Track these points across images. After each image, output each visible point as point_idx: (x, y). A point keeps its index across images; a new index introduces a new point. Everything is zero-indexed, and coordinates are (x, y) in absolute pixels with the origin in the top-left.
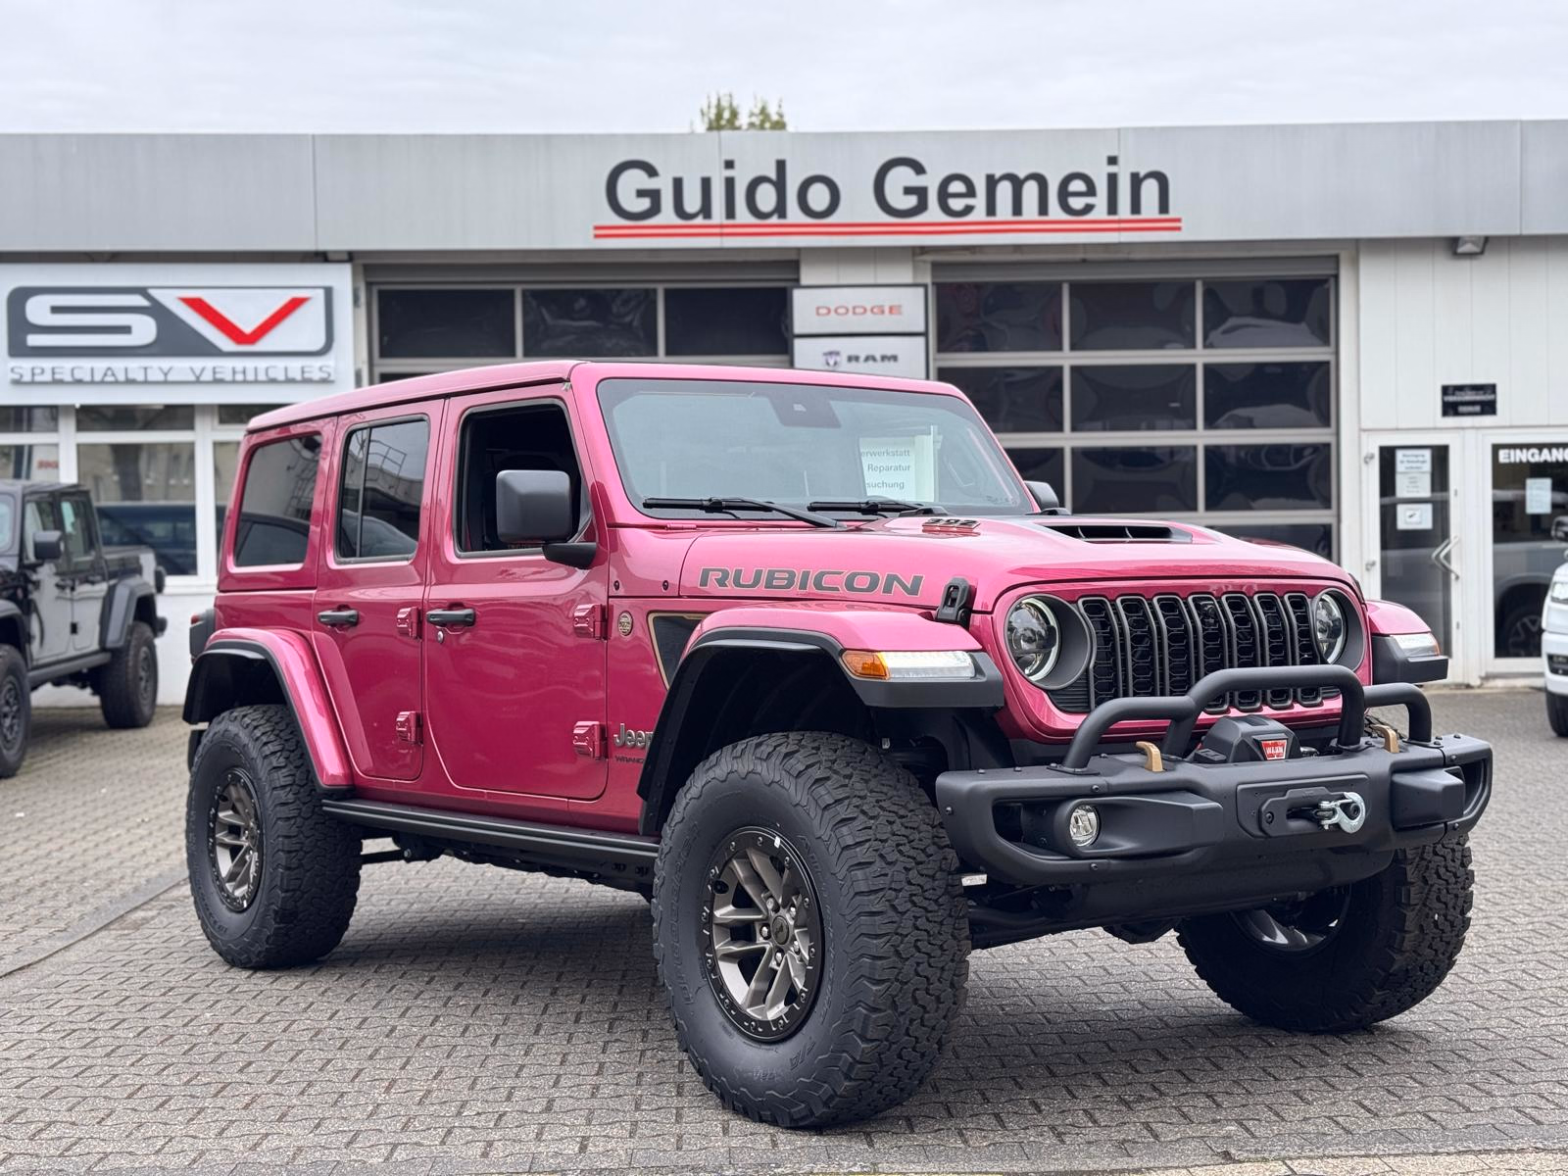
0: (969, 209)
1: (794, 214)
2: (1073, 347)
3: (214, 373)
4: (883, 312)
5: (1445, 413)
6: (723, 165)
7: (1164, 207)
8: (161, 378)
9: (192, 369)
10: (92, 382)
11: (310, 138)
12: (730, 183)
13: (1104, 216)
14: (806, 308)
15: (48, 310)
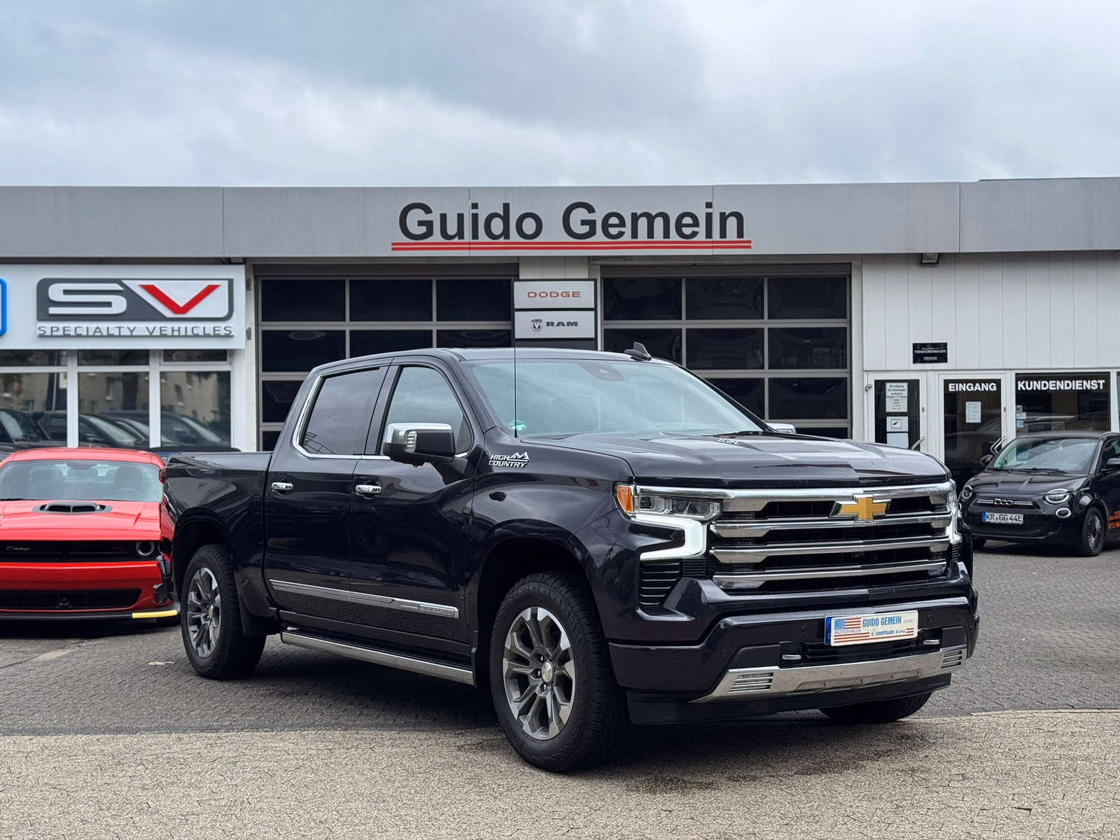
0: (621, 234)
1: (514, 236)
2: (687, 319)
3: (161, 331)
4: (569, 296)
5: (915, 361)
6: (470, 205)
7: (740, 234)
8: (129, 333)
9: (147, 328)
10: (87, 336)
11: (221, 190)
12: (475, 217)
13: (704, 239)
14: (522, 293)
15: (62, 292)
